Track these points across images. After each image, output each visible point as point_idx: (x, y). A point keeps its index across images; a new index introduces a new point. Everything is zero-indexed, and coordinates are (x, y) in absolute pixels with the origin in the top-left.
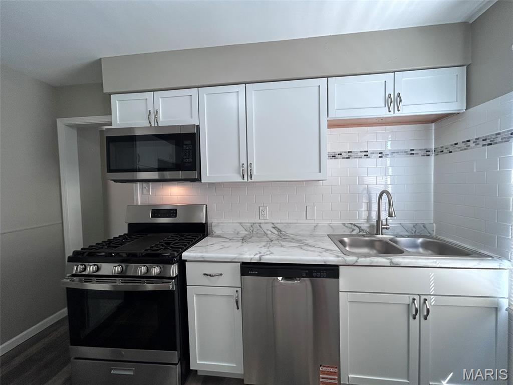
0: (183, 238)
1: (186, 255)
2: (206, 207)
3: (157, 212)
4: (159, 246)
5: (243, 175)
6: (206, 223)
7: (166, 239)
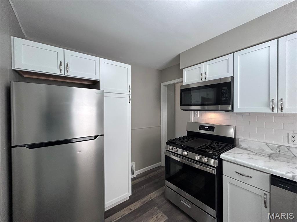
0: (219, 145)
1: (223, 156)
2: (235, 128)
3: (202, 127)
4: (205, 146)
5: (273, 108)
6: (235, 138)
7: (208, 143)
